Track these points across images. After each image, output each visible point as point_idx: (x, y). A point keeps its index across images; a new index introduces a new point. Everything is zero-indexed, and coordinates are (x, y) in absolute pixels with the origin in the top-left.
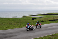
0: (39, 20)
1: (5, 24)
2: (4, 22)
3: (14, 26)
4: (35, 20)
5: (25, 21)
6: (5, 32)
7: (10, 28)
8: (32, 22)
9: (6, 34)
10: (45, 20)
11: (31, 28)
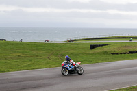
0: (107, 50)
1: (25, 57)
2: (23, 53)
3: (48, 63)
4: (96, 50)
5: (73, 51)
6: (25, 76)
7: (38, 66)
8: (89, 54)
9: (31, 80)
10: (120, 51)
11: (75, 68)
